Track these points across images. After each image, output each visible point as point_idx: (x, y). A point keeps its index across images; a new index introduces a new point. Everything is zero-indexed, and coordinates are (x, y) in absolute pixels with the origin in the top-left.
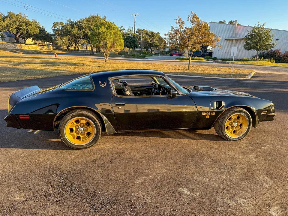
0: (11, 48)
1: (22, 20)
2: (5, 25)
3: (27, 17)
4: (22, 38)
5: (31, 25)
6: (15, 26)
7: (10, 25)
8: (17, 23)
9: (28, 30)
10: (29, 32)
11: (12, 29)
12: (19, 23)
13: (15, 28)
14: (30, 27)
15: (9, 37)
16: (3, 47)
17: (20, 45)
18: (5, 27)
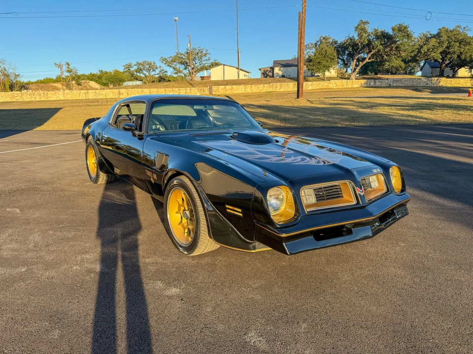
0: (422, 85)
1: (456, 38)
2: (426, 50)
3: (467, 30)
4: (450, 67)
5: (469, 43)
6: (441, 50)
7: (433, 49)
8: (446, 45)
9: (461, 53)
10: (463, 57)
11: (434, 54)
12: (449, 43)
13: (441, 53)
14: (468, 47)
15: (432, 68)
16: (409, 84)
17: (437, 80)
18: (425, 53)
